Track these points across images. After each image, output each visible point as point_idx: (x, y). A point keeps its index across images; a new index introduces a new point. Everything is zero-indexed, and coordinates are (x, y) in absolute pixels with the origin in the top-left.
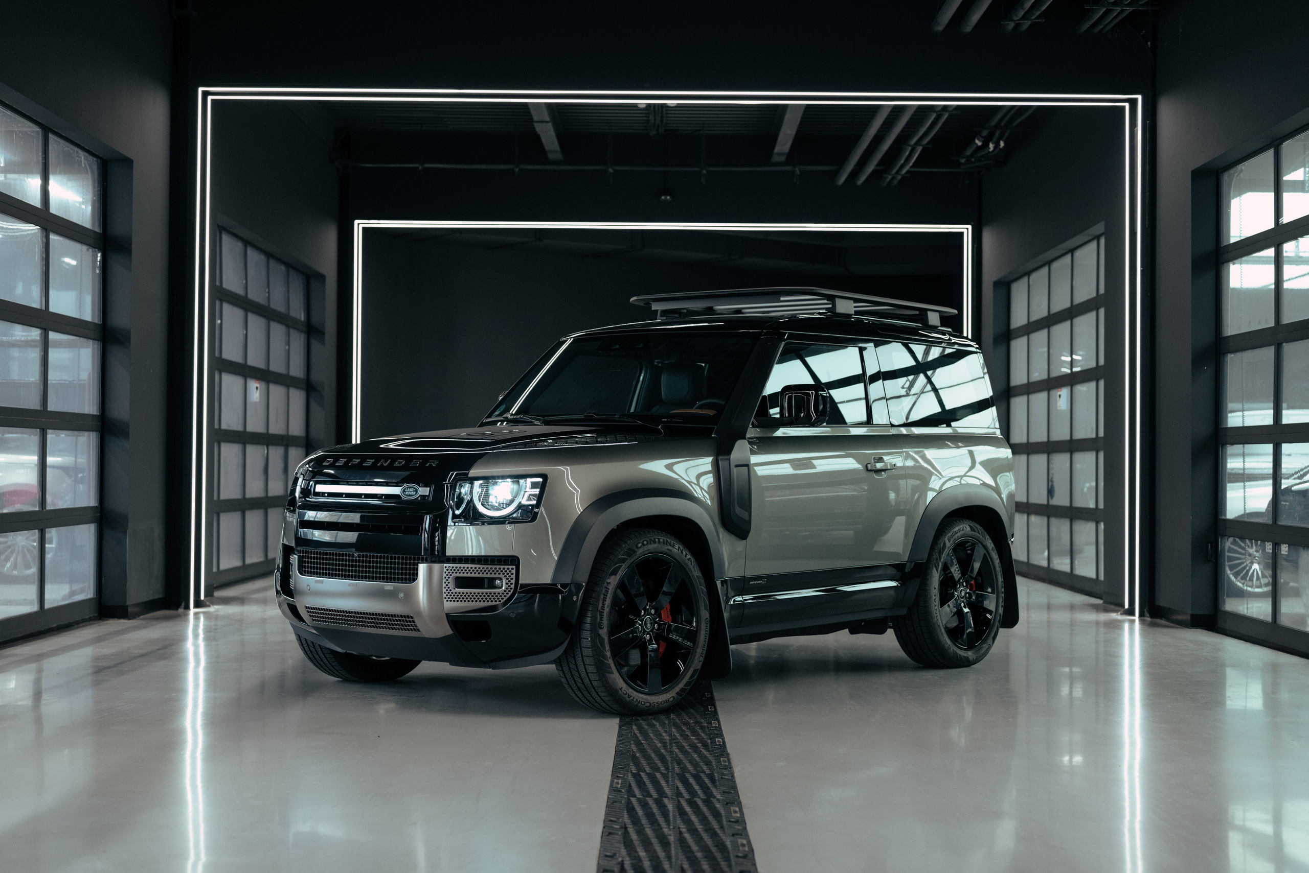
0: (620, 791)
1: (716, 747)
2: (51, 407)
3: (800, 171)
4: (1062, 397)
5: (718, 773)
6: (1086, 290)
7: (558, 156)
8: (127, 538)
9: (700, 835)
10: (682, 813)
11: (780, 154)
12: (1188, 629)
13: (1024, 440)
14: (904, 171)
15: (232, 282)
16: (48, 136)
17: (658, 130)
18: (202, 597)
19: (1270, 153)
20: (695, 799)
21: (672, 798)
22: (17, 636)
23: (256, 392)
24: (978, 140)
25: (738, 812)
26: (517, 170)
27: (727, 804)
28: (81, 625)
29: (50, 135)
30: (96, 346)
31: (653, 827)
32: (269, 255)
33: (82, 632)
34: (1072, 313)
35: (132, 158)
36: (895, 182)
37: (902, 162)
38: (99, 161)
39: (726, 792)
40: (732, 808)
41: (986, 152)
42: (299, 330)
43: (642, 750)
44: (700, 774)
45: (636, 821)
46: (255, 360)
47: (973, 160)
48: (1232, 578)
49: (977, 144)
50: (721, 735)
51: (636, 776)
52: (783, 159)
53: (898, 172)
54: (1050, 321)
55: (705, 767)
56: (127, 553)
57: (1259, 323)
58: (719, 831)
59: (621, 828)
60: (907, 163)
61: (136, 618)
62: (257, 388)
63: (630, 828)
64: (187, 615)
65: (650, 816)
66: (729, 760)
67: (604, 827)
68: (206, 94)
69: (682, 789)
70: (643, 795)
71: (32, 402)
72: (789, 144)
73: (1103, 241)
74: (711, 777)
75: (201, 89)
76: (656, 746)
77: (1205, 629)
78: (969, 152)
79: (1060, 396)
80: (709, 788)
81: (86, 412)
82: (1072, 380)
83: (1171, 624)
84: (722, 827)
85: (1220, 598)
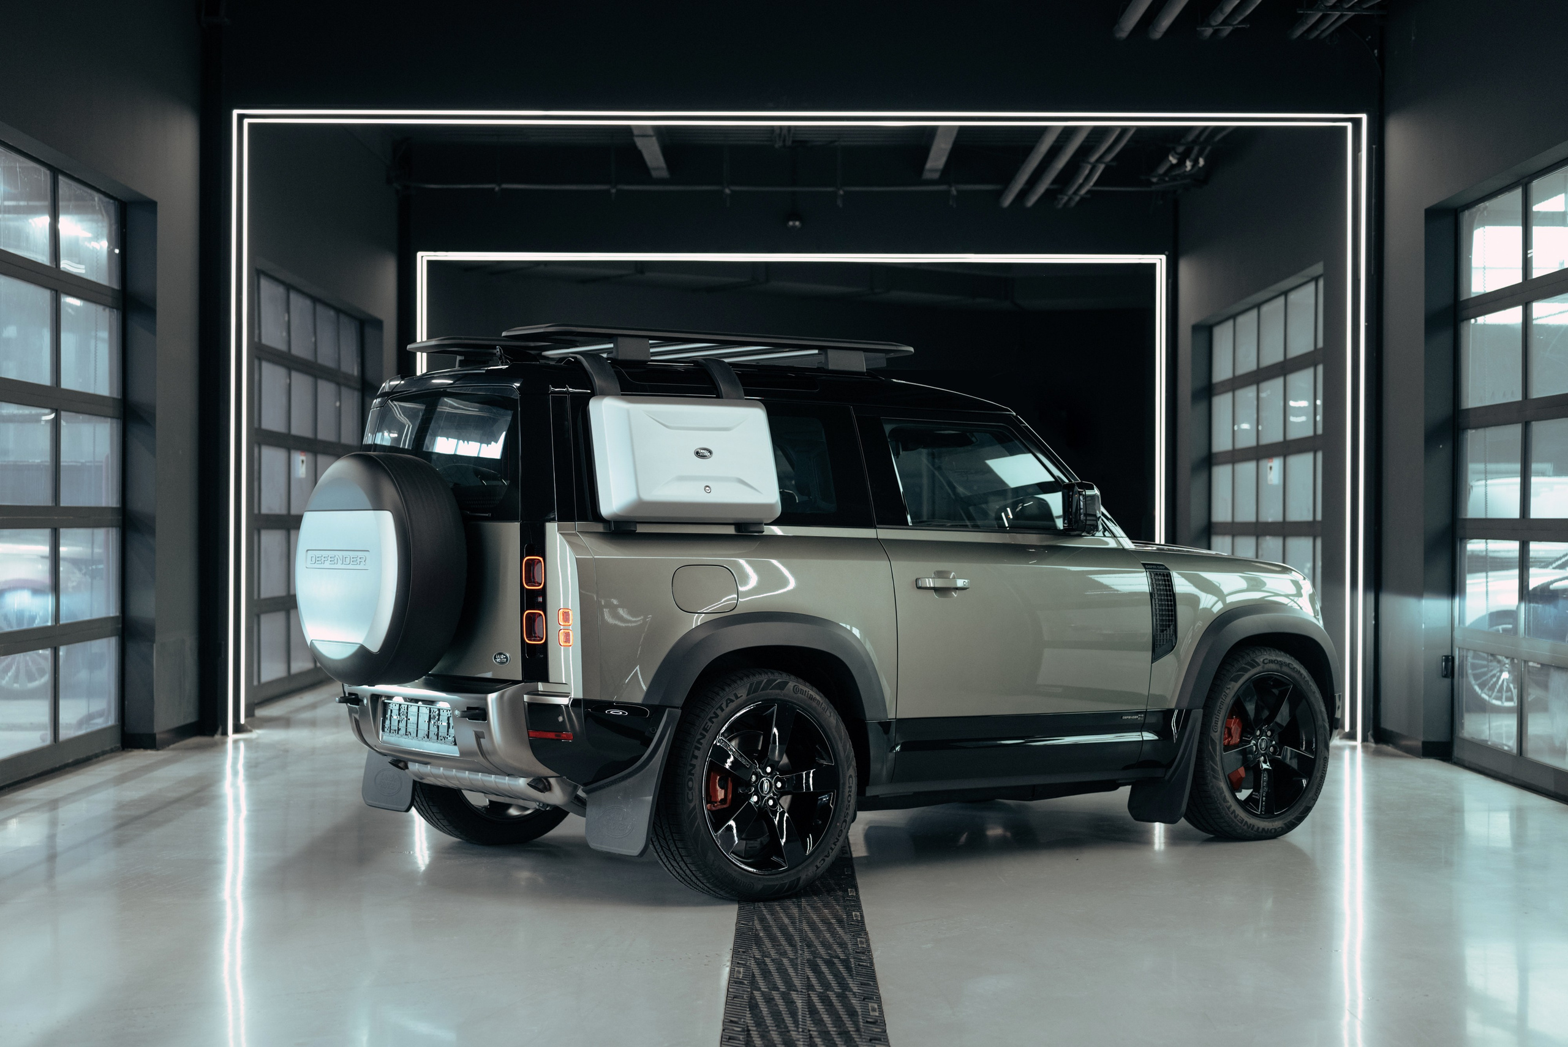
0: (742, 983)
1: (852, 923)
2: (64, 502)
3: (958, 191)
4: (1273, 469)
5: (854, 958)
6: (1303, 343)
7: (664, 174)
8: (155, 654)
9: (833, 1039)
10: (812, 1011)
11: (932, 170)
12: (1419, 759)
13: (1229, 519)
14: (1083, 191)
15: (273, 337)
16: (58, 179)
17: (784, 141)
18: (242, 721)
19: (1518, 193)
20: (828, 992)
21: (801, 992)
22: (27, 776)
23: (302, 466)
24: (1173, 156)
25: (877, 1010)
26: (613, 191)
27: (864, 999)
28: (101, 758)
29: (61, 178)
30: (115, 425)
31: (779, 1030)
32: (315, 300)
33: (103, 768)
34: (1285, 368)
35: (155, 199)
36: (1073, 204)
37: (1081, 181)
38: (117, 203)
39: (865, 984)
40: (870, 1005)
41: (1182, 171)
42: (349, 387)
43: (767, 928)
44: (834, 959)
45: (759, 1022)
46: (302, 428)
47: (1167, 179)
48: (1477, 688)
49: (1170, 161)
50: (859, 908)
51: (761, 964)
52: (936, 176)
53: (1075, 193)
54: (1259, 376)
55: (839, 951)
56: (155, 672)
57: (1504, 395)
58: (855, 1035)
59: (743, 1031)
60: (1087, 181)
61: (165, 747)
62: (303, 461)
63: (753, 1031)
64: (224, 743)
65: (776, 1015)
66: (868, 941)
67: (723, 1030)
68: (241, 117)
69: (814, 981)
70: (768, 988)
71: (41, 497)
72: (943, 160)
73: (1321, 283)
74: (846, 963)
75: (236, 112)
76: (783, 923)
77: (1439, 759)
78: (1161, 170)
79: (1271, 468)
80: (844, 979)
81: (104, 504)
82: (1286, 448)
83: (1400, 753)
84: (858, 1030)
85: (1457, 722)
